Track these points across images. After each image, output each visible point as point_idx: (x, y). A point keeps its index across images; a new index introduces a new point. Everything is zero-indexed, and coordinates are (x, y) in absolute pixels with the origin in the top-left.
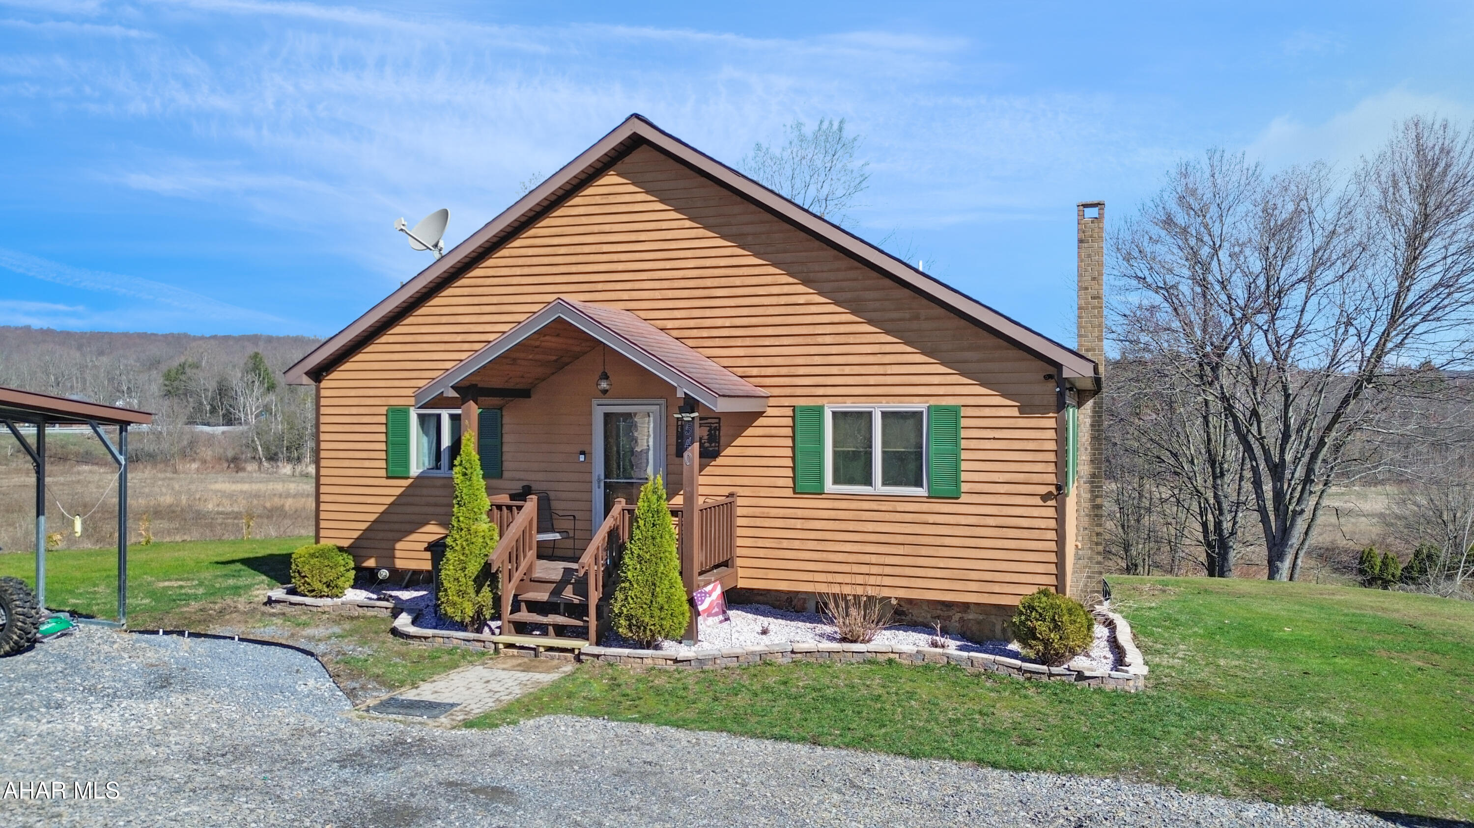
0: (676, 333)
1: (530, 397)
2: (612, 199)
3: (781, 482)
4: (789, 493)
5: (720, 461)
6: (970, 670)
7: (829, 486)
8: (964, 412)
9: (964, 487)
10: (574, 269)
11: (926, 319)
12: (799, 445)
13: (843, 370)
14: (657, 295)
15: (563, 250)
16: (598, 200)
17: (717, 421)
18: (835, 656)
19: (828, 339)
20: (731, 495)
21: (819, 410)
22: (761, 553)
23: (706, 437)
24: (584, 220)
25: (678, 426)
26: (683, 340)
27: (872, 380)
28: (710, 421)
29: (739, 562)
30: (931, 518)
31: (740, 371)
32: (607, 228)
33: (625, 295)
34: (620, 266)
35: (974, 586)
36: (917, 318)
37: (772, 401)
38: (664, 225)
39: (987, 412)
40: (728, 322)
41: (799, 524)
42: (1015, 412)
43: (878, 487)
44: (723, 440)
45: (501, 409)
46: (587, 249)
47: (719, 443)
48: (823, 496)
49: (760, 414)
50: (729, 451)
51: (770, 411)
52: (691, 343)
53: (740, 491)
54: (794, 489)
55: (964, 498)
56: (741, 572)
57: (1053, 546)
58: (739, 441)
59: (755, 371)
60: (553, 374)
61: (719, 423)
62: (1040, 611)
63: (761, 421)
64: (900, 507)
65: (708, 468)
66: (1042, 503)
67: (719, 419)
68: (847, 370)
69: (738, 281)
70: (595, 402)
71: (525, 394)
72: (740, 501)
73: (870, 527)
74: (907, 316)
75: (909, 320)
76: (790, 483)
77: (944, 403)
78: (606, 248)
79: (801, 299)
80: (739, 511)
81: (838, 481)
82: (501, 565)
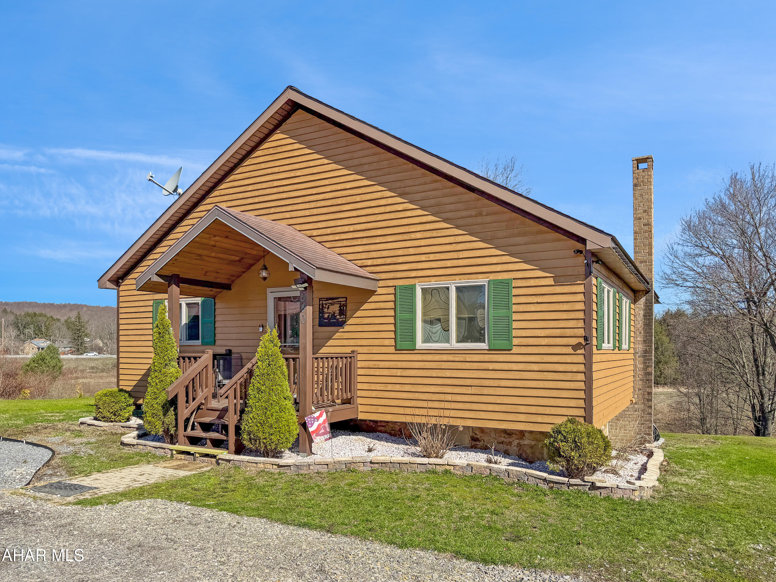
0: (318, 239)
1: (231, 289)
2: (280, 149)
3: (387, 342)
4: (392, 350)
5: (346, 328)
6: (507, 480)
7: (420, 344)
8: (515, 283)
9: (515, 341)
10: (256, 200)
11: (487, 215)
12: (398, 314)
13: (429, 257)
14: (307, 213)
15: (250, 188)
16: (271, 151)
17: (345, 299)
18: (404, 467)
19: (418, 235)
20: (353, 352)
21: (412, 289)
22: (374, 394)
23: (338, 312)
24: (263, 166)
25: (320, 304)
26: (323, 244)
27: (449, 263)
28: (340, 300)
29: (359, 401)
30: (491, 366)
31: (359, 263)
32: (276, 170)
33: (288, 215)
34: (285, 195)
35: (522, 417)
36: (480, 214)
37: (381, 283)
38: (312, 164)
39: (532, 282)
40: (352, 228)
41: (399, 372)
42: (551, 281)
43: (454, 344)
44: (348, 313)
45: (214, 298)
46: (264, 185)
47: (346, 315)
48: (416, 352)
49: (372, 293)
50: (351, 321)
51: (380, 291)
52: (328, 245)
53: (360, 350)
54: (395, 346)
55: (515, 350)
56: (361, 408)
57: (582, 385)
58: (358, 314)
59: (369, 262)
60: (244, 272)
61: (346, 301)
62: (565, 434)
63: (373, 298)
64: (469, 358)
65: (337, 334)
66: (573, 352)
67: (346, 298)
68: (432, 257)
69: (358, 198)
70: (269, 290)
71: (227, 287)
72: (360, 357)
73: (448, 373)
74: (473, 213)
75: (476, 216)
76: (392, 342)
77: (500, 278)
78: (276, 183)
79: (400, 207)
80: (359, 364)
81: (426, 340)
82: (176, 396)
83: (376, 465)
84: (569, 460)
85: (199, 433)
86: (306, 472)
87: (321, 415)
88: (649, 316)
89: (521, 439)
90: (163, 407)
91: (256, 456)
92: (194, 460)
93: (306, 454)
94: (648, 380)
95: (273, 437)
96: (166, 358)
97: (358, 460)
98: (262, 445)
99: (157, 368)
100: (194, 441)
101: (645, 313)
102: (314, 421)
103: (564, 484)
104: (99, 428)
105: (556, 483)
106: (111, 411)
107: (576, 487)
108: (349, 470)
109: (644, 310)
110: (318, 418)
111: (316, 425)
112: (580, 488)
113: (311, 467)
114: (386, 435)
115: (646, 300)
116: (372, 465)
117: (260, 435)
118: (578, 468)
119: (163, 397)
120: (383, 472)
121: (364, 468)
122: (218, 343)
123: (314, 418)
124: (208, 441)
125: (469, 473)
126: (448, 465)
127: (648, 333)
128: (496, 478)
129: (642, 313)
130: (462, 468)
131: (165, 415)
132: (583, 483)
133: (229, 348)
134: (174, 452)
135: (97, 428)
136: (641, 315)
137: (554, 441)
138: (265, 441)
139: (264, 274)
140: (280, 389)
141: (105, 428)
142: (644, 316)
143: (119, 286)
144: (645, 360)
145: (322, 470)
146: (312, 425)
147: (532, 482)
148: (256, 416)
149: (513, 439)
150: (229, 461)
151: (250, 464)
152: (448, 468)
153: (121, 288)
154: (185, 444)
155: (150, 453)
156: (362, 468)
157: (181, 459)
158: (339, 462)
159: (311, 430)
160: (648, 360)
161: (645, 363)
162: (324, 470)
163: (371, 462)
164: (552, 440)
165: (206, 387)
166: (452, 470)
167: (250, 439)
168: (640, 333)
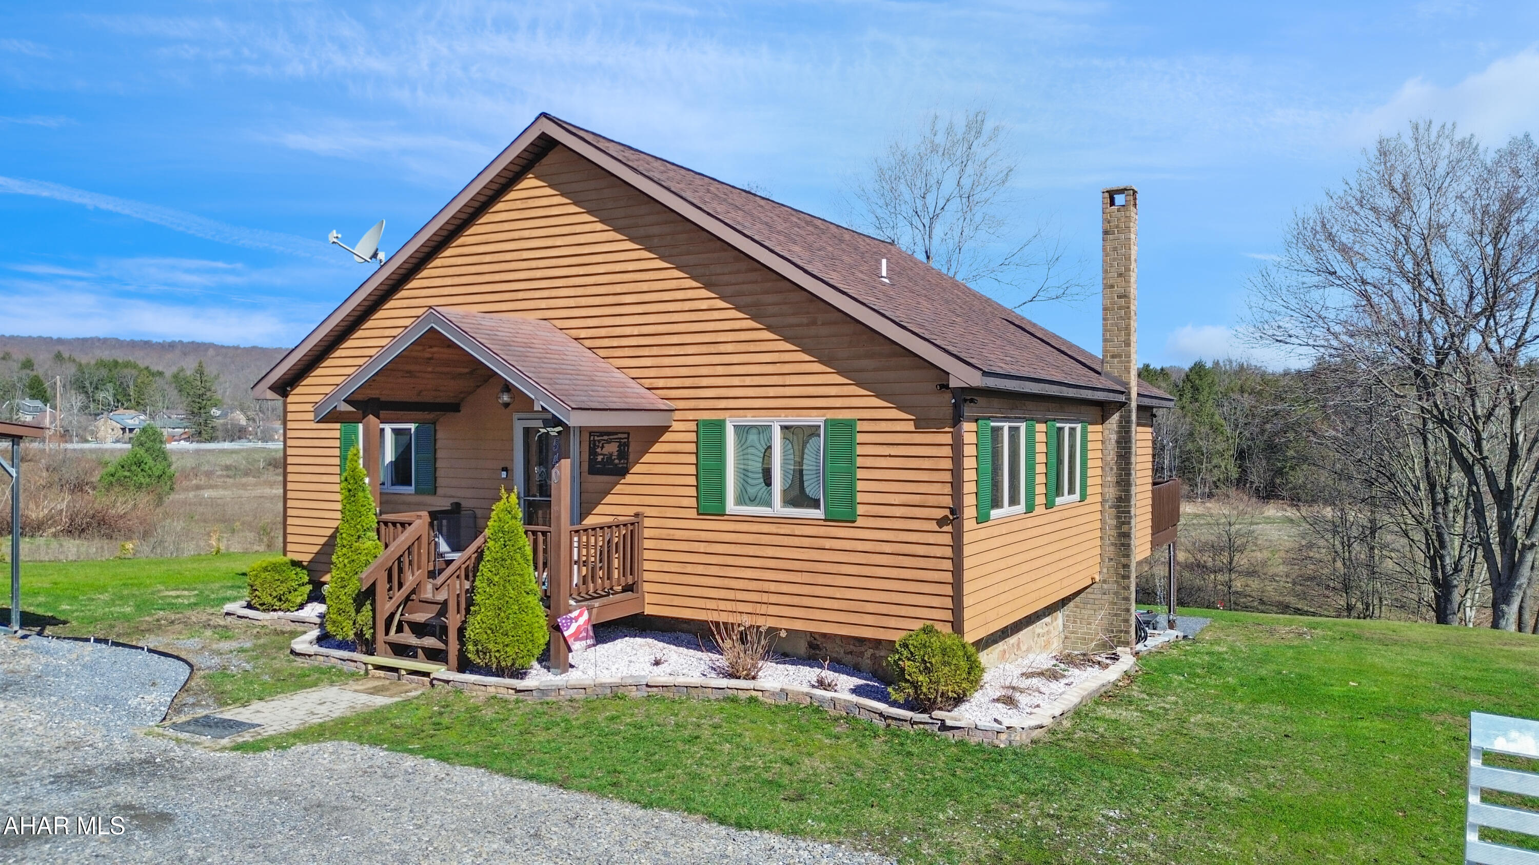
0: (588, 343)
1: (459, 411)
2: (530, 203)
3: (686, 502)
4: (693, 513)
5: (629, 478)
7: (731, 506)
8: (860, 426)
9: (860, 509)
10: (497, 277)
11: (823, 324)
12: (702, 462)
13: (744, 381)
14: (572, 302)
15: (488, 258)
16: (518, 205)
17: (626, 436)
19: (729, 348)
20: (637, 515)
21: (720, 425)
22: (667, 578)
23: (616, 453)
24: (506, 226)
25: (590, 441)
26: (595, 350)
27: (771, 392)
28: (620, 436)
29: (647, 587)
30: (828, 544)
31: (647, 383)
32: (526, 234)
33: (543, 304)
34: (539, 274)
35: (869, 620)
36: (813, 323)
37: (678, 415)
38: (578, 229)
39: (883, 426)
40: (636, 330)
41: (702, 547)
42: (910, 426)
43: (778, 508)
44: (632, 457)
45: (434, 423)
46: (508, 256)
47: (627, 459)
48: (725, 518)
49: (665, 429)
50: (637, 468)
51: (676, 426)
52: (602, 353)
53: (648, 511)
54: (697, 508)
55: (860, 522)
56: (648, 598)
57: (948, 577)
58: (647, 458)
59: (661, 383)
60: (478, 387)
61: (628, 438)
63: (667, 436)
64: (798, 530)
65: (618, 487)
66: (937, 529)
67: (628, 434)
68: (748, 381)
69: (645, 287)
70: (516, 416)
71: (453, 407)
72: (647, 522)
73: (770, 552)
74: (805, 321)
75: (807, 325)
76: (693, 502)
77: (840, 417)
78: (526, 255)
79: (704, 305)
80: (647, 533)
81: (740, 501)
82: (374, 584)
83: (655, 689)
84: (916, 686)
85: (408, 638)
86: (554, 699)
87: (581, 615)
88: (1126, 443)
89: (877, 648)
90: (355, 600)
91: (486, 675)
92: (399, 679)
93: (559, 671)
94: (1123, 545)
95: (508, 649)
96: (358, 527)
97: (630, 681)
98: (494, 659)
99: (345, 542)
100: (400, 650)
101: (1119, 438)
102: (571, 622)
103: (906, 721)
104: (256, 623)
105: (895, 719)
106: (274, 594)
107: (922, 726)
108: (616, 697)
109: (1119, 432)
110: (576, 619)
111: (574, 627)
112: (927, 727)
113: (562, 693)
114: (690, 637)
115: (1121, 417)
116: (649, 689)
117: (491, 646)
118: (930, 699)
119: (354, 586)
120: (663, 699)
121: (638, 693)
122: (439, 491)
123: (571, 619)
124: (420, 651)
125: (783, 702)
126: (754, 690)
127: (1123, 469)
128: (817, 710)
129: (1114, 437)
130: (773, 694)
131: (358, 611)
132: (931, 721)
133: (456, 500)
134: (370, 667)
135: (254, 622)
136: (1113, 441)
137: (900, 659)
138: (497, 655)
139: (506, 398)
140: (519, 580)
141: (266, 623)
142: (1118, 442)
143: (287, 397)
144: (1118, 512)
145: (575, 696)
146: (568, 627)
147: (864, 716)
148: (485, 619)
149: (866, 648)
150: (448, 682)
151: (477, 687)
152: (754, 693)
153: (290, 399)
154: (386, 655)
155: (334, 667)
156: (634, 693)
157: (380, 678)
158: (602, 685)
159: (566, 634)
160: (1123, 512)
161: (1118, 517)
162: (581, 695)
163: (647, 686)
164: (897, 657)
165: (419, 568)
166: (761, 698)
167: (477, 651)
168: (1112, 469)
